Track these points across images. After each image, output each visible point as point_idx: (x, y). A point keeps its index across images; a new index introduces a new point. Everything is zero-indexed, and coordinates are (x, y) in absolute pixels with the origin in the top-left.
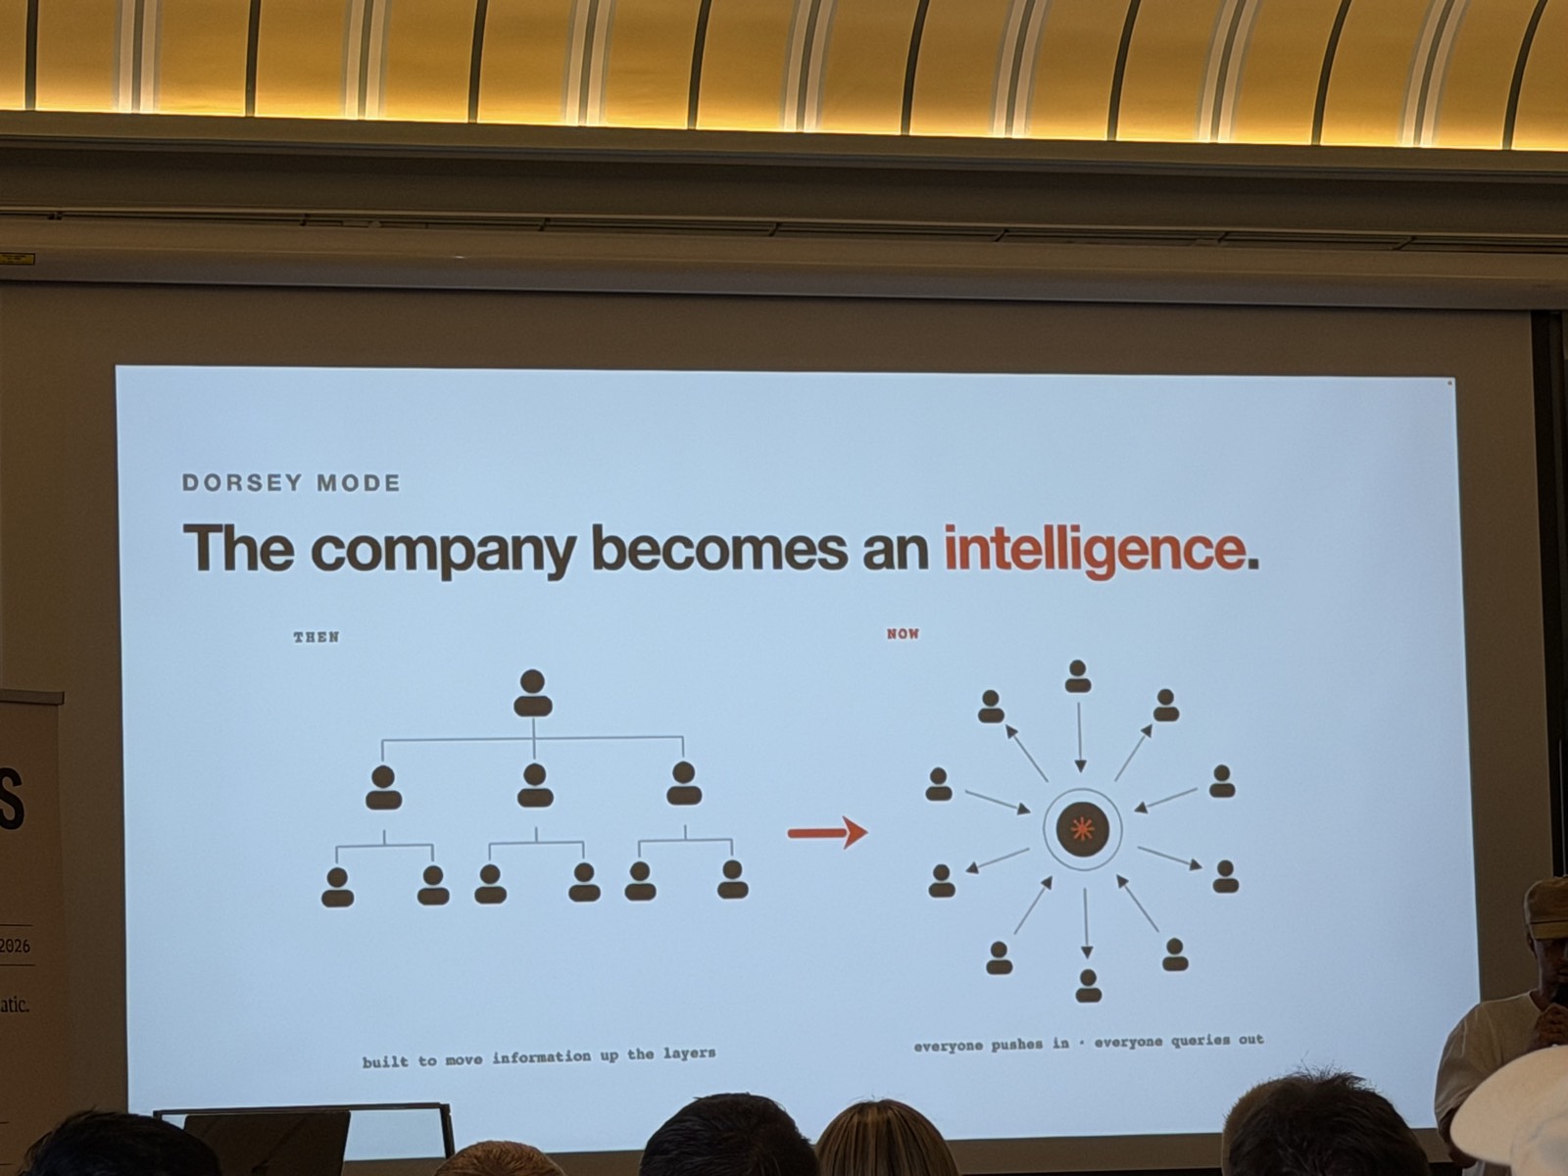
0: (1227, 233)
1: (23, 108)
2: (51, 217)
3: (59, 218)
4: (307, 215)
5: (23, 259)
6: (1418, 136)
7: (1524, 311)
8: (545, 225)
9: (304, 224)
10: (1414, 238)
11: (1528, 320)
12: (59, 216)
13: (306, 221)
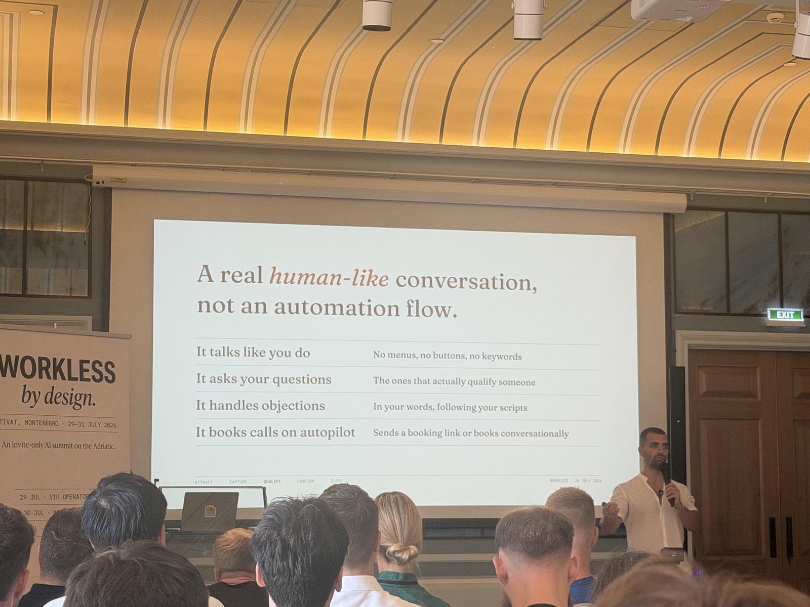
0: (555, 182)
1: (123, 126)
2: (132, 166)
3: (135, 166)
4: (225, 167)
5: (122, 180)
6: (624, 150)
7: (660, 213)
8: (310, 173)
9: (223, 170)
10: (622, 186)
11: (662, 215)
12: (136, 165)
13: (224, 169)
